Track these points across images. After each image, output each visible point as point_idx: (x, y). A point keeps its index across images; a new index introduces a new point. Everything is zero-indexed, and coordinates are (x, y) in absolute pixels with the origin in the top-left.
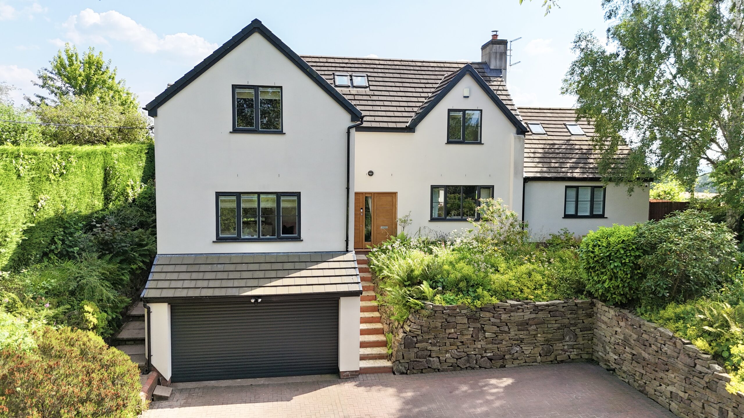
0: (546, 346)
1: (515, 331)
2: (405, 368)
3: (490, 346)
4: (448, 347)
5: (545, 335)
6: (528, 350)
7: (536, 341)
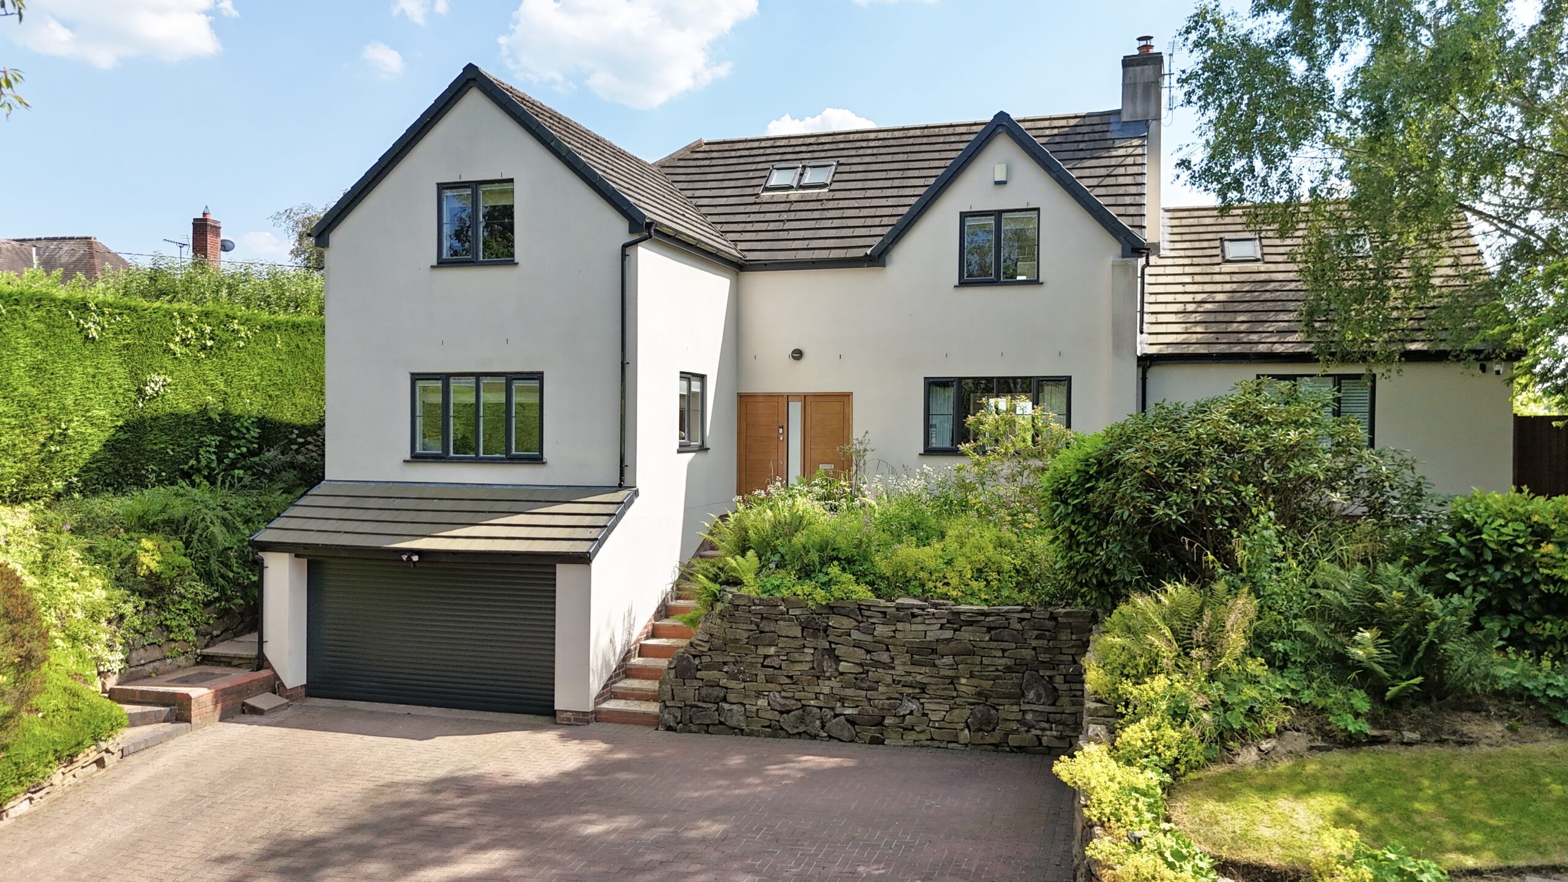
0: (981, 707)
1: (904, 664)
2: (676, 718)
3: (849, 692)
4: (761, 684)
5: (975, 681)
6: (937, 712)
7: (955, 694)
